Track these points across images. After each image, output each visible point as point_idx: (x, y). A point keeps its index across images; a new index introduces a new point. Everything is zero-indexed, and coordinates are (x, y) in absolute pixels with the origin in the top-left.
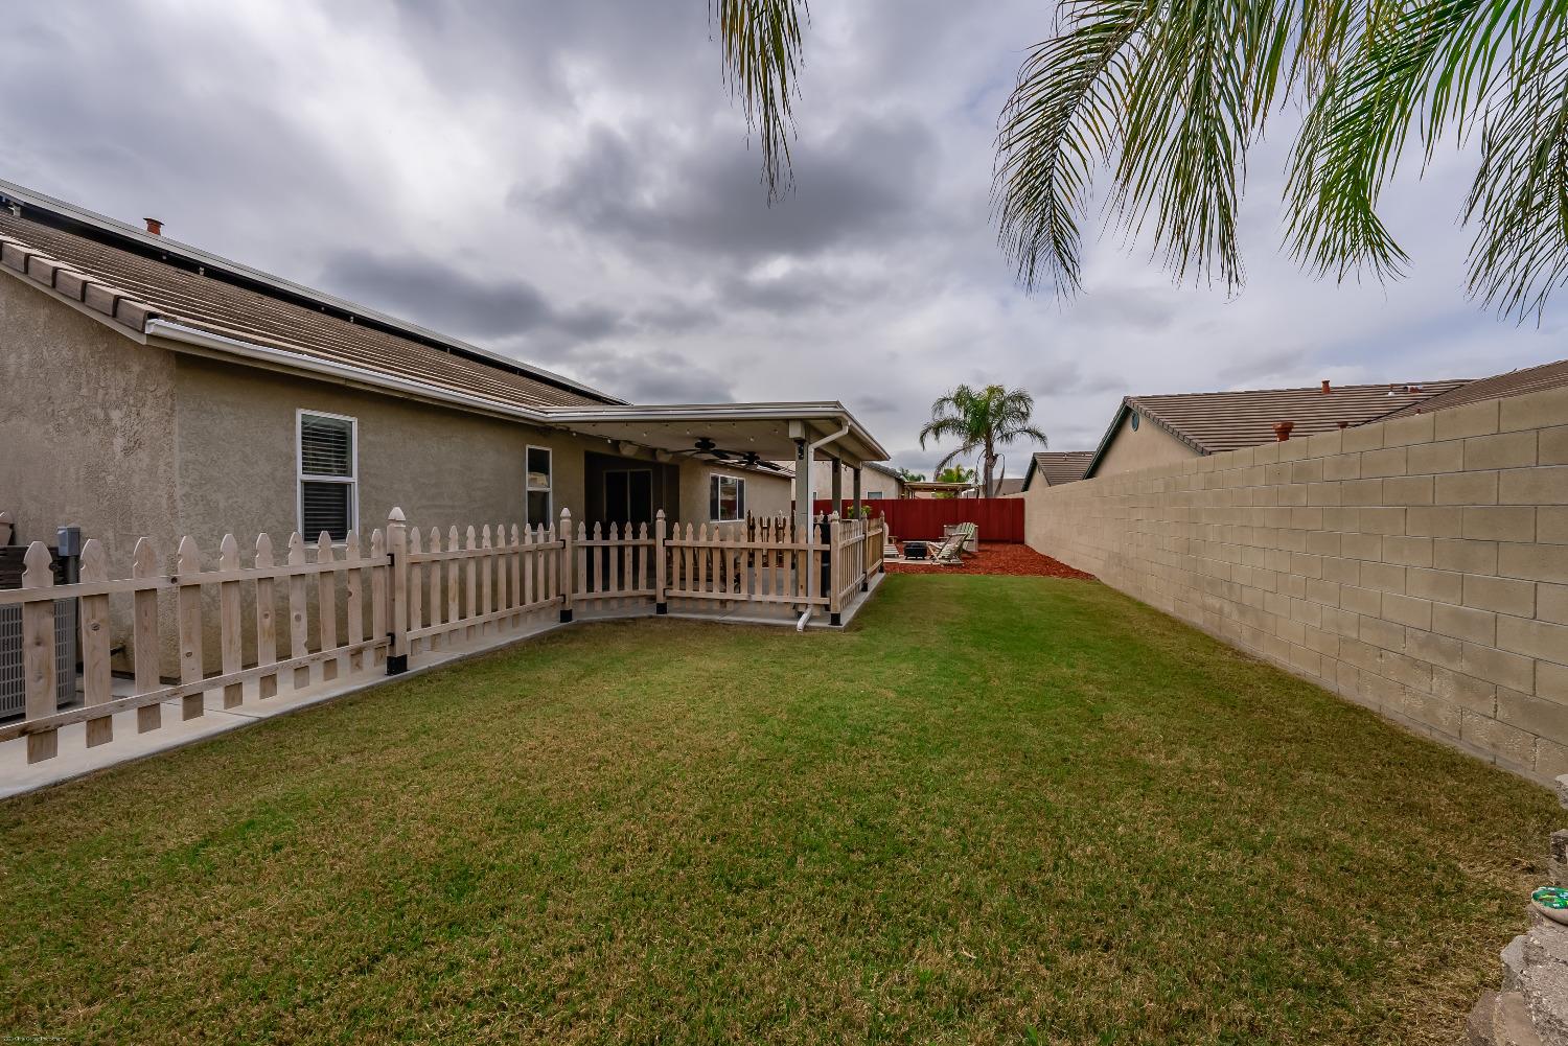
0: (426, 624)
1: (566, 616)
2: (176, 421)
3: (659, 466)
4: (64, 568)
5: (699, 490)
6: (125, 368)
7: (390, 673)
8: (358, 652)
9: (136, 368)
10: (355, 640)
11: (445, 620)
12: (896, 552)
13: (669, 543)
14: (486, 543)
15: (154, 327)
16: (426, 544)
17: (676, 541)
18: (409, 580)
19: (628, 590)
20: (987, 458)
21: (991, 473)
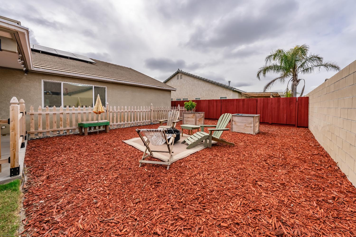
20: (293, 81)
21: (296, 89)
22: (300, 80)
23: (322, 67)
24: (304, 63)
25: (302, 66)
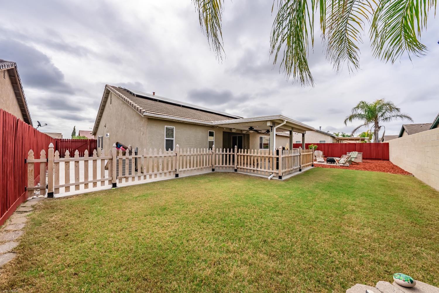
0: (183, 168)
1: (213, 170)
2: (148, 129)
3: (244, 134)
4: (136, 153)
5: (256, 141)
6: (143, 121)
7: (176, 177)
8: (170, 172)
9: (144, 121)
10: (170, 170)
11: (186, 168)
12: (324, 161)
13: (238, 154)
14: (195, 152)
15: (145, 114)
16: (183, 152)
17: (239, 153)
18: (179, 159)
19: (228, 165)
20: (375, 128)
21: (378, 134)
22: (380, 127)
23: (397, 117)
24: (384, 113)
25: (382, 116)
